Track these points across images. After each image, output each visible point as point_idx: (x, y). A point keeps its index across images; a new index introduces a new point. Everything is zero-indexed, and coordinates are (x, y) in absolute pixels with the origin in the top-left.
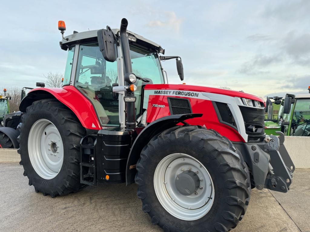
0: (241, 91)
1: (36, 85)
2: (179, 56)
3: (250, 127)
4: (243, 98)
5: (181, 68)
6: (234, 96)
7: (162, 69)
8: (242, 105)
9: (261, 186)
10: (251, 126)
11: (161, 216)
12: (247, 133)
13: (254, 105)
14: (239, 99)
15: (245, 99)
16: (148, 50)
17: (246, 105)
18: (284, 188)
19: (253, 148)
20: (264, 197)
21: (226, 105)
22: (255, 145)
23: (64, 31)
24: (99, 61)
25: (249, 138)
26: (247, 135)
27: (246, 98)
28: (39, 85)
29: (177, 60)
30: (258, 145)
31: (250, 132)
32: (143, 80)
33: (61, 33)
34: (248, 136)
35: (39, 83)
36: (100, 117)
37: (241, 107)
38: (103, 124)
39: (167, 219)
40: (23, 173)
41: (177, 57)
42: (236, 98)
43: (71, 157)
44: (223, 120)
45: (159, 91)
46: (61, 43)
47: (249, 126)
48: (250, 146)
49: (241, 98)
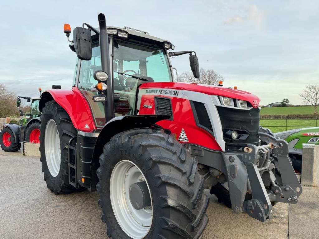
0: (229, 87)
1: (52, 88)
2: (193, 51)
3: (228, 133)
4: (220, 97)
5: (195, 64)
6: (210, 94)
7: (170, 66)
8: (219, 105)
9: (237, 208)
10: (229, 131)
11: (113, 229)
12: (225, 140)
13: (236, 106)
14: (216, 97)
15: (222, 97)
16: (152, 47)
17: (223, 105)
18: (261, 215)
19: (231, 160)
20: (274, 223)
21: (202, 104)
22: (234, 156)
23: (70, 34)
24: (116, 62)
25: (227, 146)
26: (225, 142)
27: (224, 96)
28: (55, 87)
29: (191, 55)
30: (237, 155)
31: (228, 139)
32: (139, 79)
33: (67, 36)
34: (226, 144)
35: (55, 85)
36: (96, 118)
37: (218, 107)
38: (98, 125)
39: (117, 233)
40: (41, 169)
41: (190, 52)
42: (212, 96)
43: (64, 157)
44: (200, 123)
45: (149, 90)
46: (70, 45)
47: (227, 131)
48: (227, 156)
49: (219, 96)
